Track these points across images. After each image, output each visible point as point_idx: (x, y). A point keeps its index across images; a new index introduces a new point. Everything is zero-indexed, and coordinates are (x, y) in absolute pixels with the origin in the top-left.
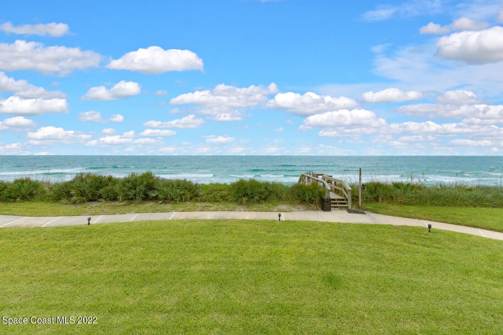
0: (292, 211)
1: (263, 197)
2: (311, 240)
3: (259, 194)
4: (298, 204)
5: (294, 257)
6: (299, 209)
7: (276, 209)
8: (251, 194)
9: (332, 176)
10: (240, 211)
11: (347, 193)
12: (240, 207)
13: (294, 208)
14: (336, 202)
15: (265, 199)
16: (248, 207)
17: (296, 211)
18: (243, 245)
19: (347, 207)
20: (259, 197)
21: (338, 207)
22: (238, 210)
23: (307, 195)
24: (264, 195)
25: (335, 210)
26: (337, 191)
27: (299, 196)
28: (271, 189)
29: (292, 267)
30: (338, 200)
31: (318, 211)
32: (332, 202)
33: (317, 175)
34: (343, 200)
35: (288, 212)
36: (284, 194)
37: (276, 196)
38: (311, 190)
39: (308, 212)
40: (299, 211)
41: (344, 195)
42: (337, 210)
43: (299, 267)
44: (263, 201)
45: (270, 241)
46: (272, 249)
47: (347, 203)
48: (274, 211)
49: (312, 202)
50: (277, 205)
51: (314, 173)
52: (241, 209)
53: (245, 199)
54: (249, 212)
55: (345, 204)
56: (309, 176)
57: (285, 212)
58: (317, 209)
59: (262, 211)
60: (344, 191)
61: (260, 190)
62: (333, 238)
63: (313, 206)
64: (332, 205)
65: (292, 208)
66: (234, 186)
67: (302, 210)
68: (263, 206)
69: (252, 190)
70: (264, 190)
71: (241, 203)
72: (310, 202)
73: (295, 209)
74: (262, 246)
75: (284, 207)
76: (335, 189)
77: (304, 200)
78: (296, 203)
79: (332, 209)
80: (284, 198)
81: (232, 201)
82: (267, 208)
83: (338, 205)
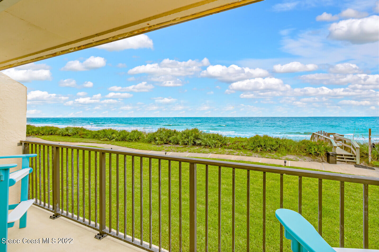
0: (298, 160)
1: (274, 148)
2: (310, 182)
3: (271, 146)
4: (304, 156)
5: (293, 191)
6: (305, 159)
7: (284, 158)
8: (265, 146)
9: (343, 136)
10: (255, 157)
11: (355, 150)
12: (255, 154)
13: (300, 158)
14: (343, 157)
15: (275, 150)
16: (261, 155)
17: (302, 161)
18: (255, 178)
19: (355, 162)
20: (270, 148)
21: (345, 161)
22: (254, 156)
23: (313, 149)
24: (274, 147)
25: (341, 164)
26: (346, 148)
27: (305, 150)
28: (280, 143)
29: (290, 197)
30: (345, 155)
31: (323, 163)
32: (337, 156)
33: (329, 135)
34: (352, 156)
35: (295, 161)
36: (292, 147)
37: (285, 148)
38: (317, 145)
39: (313, 163)
40: (305, 161)
41: (353, 152)
42: (344, 164)
43: (295, 198)
44: (273, 151)
45: (275, 178)
46: (275, 183)
47: (356, 159)
48: (282, 159)
49: (317, 155)
50: (286, 155)
51: (325, 133)
52: (256, 156)
53: (259, 149)
54: (262, 158)
55: (353, 159)
56: (320, 135)
57: (291, 161)
58: (323, 161)
59: (272, 159)
60: (352, 149)
61: (271, 143)
62: (331, 183)
63: (318, 158)
64: (337, 159)
65: (298, 158)
66: (251, 139)
67: (308, 161)
68: (274, 154)
69: (265, 143)
70: (274, 143)
71: (257, 151)
72: (316, 155)
73: (302, 159)
74: (269, 181)
75: (292, 157)
76: (345, 147)
77: (311, 153)
78: (303, 155)
79: (337, 162)
80: (292, 150)
81: (250, 149)
82: (277, 156)
83: (345, 160)
